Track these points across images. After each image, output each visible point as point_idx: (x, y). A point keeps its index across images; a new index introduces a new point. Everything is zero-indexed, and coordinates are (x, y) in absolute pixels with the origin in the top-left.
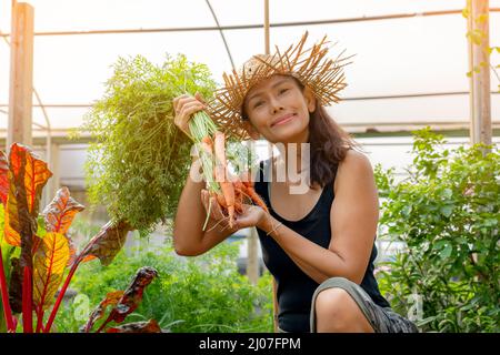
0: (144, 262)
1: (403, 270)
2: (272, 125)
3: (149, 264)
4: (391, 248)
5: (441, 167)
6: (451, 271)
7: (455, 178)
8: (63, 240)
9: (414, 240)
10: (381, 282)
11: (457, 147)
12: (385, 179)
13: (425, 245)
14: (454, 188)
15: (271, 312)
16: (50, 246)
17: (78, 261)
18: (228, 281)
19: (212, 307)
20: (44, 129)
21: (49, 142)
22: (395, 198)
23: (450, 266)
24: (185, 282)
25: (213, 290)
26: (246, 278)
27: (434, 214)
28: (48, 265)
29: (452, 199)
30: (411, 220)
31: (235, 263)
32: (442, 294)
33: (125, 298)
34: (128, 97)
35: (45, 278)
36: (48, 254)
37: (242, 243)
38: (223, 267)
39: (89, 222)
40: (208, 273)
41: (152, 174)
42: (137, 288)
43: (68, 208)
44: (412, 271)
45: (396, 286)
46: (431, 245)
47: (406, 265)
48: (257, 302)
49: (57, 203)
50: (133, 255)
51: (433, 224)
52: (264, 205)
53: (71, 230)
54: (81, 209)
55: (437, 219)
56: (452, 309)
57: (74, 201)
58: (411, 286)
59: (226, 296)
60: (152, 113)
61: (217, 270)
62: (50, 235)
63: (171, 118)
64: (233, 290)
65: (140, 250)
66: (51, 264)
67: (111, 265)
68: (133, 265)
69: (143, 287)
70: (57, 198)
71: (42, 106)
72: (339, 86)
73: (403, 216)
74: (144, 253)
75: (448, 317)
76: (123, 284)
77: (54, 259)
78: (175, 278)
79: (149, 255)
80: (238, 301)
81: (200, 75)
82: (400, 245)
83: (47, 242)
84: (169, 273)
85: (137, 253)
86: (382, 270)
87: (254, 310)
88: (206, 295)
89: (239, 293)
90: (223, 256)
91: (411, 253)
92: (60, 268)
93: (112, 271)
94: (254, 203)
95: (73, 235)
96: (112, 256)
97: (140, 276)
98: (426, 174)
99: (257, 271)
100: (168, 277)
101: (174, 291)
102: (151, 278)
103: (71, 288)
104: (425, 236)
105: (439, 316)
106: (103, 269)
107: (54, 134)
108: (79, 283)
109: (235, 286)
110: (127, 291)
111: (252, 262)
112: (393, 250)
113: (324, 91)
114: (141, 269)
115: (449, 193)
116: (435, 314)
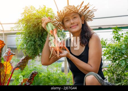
0: (34, 70)
1: (111, 69)
2: (71, 28)
3: (35, 70)
4: (107, 63)
5: (121, 38)
6: (125, 69)
7: (125, 41)
8: (10, 64)
9: (114, 60)
10: (104, 73)
11: (125, 32)
12: (104, 42)
13: (117, 62)
14: (125, 44)
15: (72, 83)
16: (5, 66)
17: (14, 70)
18: (59, 74)
19: (54, 82)
20: (2, 31)
21: (4, 35)
22: (108, 48)
23: (125, 68)
24: (46, 75)
25: (55, 77)
26: (64, 73)
27: (120, 52)
28: (5, 71)
29: (125, 48)
30: (113, 54)
31: (61, 69)
32: (123, 76)
33: (28, 80)
34: (28, 18)
35: (4, 75)
36: (5, 68)
37: (63, 63)
38: (57, 70)
39: (16, 58)
40: (53, 72)
41: (36, 41)
42: (32, 77)
43: (10, 54)
44: (113, 70)
45: (109, 74)
46: (119, 62)
47: (112, 68)
48: (68, 80)
49: (7, 53)
50: (30, 68)
51: (119, 55)
52: (68, 51)
53: (11, 61)
54: (14, 55)
55: (120, 54)
56: (126, 80)
57: (12, 52)
58: (113, 74)
59: (58, 79)
60: (35, 23)
61: (55, 71)
62: (5, 62)
63: (41, 24)
64: (60, 77)
65: (32, 66)
66: (6, 71)
67: (24, 71)
68: (30, 71)
69: (33, 77)
70: (7, 51)
71: (1, 24)
72: (92, 16)
73: (110, 53)
74: (33, 67)
75: (125, 83)
76: (28, 76)
77: (7, 70)
78: (43, 74)
79: (35, 67)
80: (62, 80)
81: (50, 11)
82: (110, 62)
83: (5, 65)
84: (41, 73)
85: (31, 67)
86: (104, 69)
87: (67, 83)
88: (52, 79)
89: (62, 78)
90: (57, 67)
91: (113, 64)
92: (9, 72)
93: (24, 73)
94: (65, 50)
95: (12, 62)
96: (24, 68)
97: (33, 74)
98: (117, 41)
99: (67, 71)
100: (41, 74)
101: (43, 78)
102: (36, 74)
103: (12, 78)
104: (117, 59)
105: (122, 82)
106: (22, 72)
107: (5, 32)
108: (14, 77)
109: (61, 76)
110: (29, 78)
111: (66, 68)
112: (108, 63)
113: (87, 17)
114: (33, 72)
115: (124, 46)
116: (121, 82)
